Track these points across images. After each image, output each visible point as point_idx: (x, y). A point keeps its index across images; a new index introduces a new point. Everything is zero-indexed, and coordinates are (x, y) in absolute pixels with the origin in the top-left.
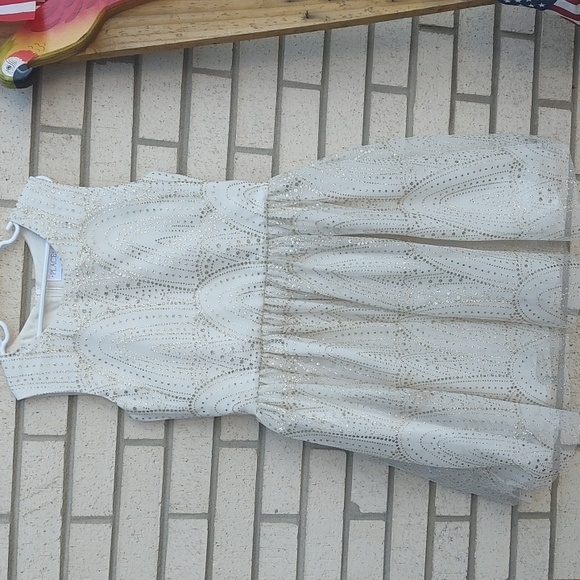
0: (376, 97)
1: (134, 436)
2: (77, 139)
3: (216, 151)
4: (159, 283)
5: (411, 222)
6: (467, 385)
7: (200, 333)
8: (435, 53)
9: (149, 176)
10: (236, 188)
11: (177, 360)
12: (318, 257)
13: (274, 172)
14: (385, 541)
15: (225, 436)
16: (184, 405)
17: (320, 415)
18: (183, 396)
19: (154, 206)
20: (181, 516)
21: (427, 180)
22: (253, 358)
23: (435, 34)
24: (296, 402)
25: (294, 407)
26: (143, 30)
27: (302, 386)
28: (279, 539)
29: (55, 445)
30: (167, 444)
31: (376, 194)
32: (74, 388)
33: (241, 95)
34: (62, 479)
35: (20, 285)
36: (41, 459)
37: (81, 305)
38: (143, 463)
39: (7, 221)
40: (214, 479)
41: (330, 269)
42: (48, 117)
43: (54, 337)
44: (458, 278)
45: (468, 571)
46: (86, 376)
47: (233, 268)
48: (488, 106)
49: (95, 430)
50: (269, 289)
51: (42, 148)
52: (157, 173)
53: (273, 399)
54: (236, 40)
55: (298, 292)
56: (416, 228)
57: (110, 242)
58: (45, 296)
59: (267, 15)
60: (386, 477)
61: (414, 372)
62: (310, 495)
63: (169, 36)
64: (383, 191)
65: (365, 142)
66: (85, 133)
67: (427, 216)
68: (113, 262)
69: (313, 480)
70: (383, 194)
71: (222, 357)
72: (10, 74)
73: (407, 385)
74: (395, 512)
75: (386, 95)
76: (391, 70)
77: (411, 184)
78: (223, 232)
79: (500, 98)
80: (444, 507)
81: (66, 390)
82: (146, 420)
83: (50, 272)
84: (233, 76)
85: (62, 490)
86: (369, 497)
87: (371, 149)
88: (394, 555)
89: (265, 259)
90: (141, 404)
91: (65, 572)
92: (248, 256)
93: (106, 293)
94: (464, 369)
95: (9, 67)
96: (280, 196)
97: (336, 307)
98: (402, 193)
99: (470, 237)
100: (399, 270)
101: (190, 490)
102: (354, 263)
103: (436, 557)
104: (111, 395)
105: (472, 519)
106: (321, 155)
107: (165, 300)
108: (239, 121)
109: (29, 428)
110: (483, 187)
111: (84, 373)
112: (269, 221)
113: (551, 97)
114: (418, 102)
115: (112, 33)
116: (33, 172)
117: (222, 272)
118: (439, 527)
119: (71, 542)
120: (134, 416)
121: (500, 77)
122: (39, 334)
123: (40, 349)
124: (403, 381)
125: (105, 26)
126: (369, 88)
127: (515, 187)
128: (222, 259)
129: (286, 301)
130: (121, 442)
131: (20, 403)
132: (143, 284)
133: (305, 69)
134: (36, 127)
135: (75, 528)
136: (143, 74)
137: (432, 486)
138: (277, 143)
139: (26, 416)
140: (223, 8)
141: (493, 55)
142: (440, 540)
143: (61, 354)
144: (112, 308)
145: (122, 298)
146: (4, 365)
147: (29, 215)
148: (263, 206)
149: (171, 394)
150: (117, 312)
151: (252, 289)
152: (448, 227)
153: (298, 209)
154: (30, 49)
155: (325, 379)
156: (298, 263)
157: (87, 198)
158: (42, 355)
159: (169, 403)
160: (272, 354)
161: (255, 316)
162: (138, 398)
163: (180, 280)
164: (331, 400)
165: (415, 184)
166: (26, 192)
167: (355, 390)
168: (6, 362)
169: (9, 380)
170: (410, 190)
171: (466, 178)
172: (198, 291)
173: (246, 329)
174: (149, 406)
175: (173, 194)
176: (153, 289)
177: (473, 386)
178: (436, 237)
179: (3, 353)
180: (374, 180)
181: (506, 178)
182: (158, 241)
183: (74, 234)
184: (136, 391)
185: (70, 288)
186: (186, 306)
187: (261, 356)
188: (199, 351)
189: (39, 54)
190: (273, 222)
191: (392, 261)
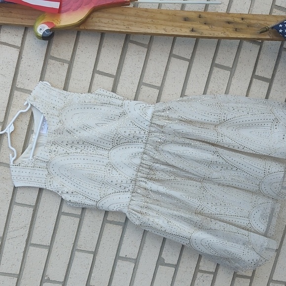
0: (216, 69)
1: (66, 211)
2: (66, 66)
3: (132, 83)
4: (93, 144)
5: (220, 138)
6: (228, 219)
7: (108, 171)
8: (249, 53)
9: (98, 91)
10: (139, 105)
11: (95, 182)
13: (158, 100)
14: (173, 277)
15: (109, 218)
17: (156, 220)
18: (94, 200)
19: (98, 107)
20: (81, 251)
21: (232, 120)
22: (131, 188)
23: (251, 44)
24: (147, 212)
25: (145, 214)
26: (110, 21)
27: (150, 205)
28: (125, 268)
29: (29, 209)
30: (81, 218)
31: (206, 121)
32: (43, 186)
33: (150, 57)
34: (29, 225)
35: (26, 132)
36: (22, 216)
37: (53, 148)
38: (69, 224)
40: (100, 237)
41: (176, 153)
42: (54, 52)
43: (38, 161)
44: (235, 169)
46: (50, 182)
47: (130, 143)
48: (268, 83)
49: (49, 207)
50: (145, 156)
51: (48, 67)
52: (102, 90)
53: (136, 208)
54: (152, 36)
55: (159, 160)
56: (221, 142)
58: (37, 140)
59: (172, 26)
60: (180, 249)
61: (205, 209)
62: (143, 251)
63: (123, 27)
64: (209, 120)
65: (205, 93)
66: (71, 63)
67: (228, 136)
68: (73, 130)
69: (145, 245)
70: (209, 122)
71: (116, 184)
72: (41, 33)
73: (201, 213)
74: (181, 264)
75: (221, 69)
76: (226, 57)
77: (224, 120)
78: (128, 126)
79: (275, 81)
80: (203, 266)
81: (39, 186)
82: (74, 206)
83: (41, 129)
84: (149, 47)
85: (28, 230)
86: (171, 257)
88: (176, 284)
89: (146, 142)
90: (73, 199)
91: (23, 267)
92: (138, 139)
93: (67, 145)
94: (228, 211)
95: (41, 29)
96: (160, 113)
97: (175, 170)
98: (218, 123)
99: (246, 150)
100: (209, 160)
101: (88, 239)
102: (188, 152)
104: (60, 192)
105: (215, 274)
107: (94, 152)
108: (147, 70)
109: (18, 199)
110: (257, 127)
111: (49, 180)
112: (152, 124)
114: (235, 76)
115: (94, 19)
116: (42, 79)
117: (124, 144)
119: (28, 255)
120: (69, 204)
121: (277, 71)
122: (31, 158)
123: (30, 165)
124: (199, 211)
125: (92, 15)
126: (213, 65)
127: (272, 130)
129: (152, 163)
130: (60, 213)
131: (15, 188)
132: (85, 143)
133: (185, 51)
134: (47, 56)
135: (31, 249)
136: (105, 38)
137: (200, 256)
138: (163, 84)
139: (17, 194)
140: (152, 18)
141: (277, 59)
142: (198, 281)
143: (40, 169)
144: (68, 152)
145: (74, 148)
146: (12, 169)
147: (37, 100)
148: (151, 117)
149: (89, 197)
150: (70, 154)
151: (137, 155)
152: (237, 144)
153: (167, 121)
154: (53, 22)
155: (162, 203)
156: (161, 147)
157: (66, 97)
158: (31, 168)
159: (87, 201)
160: (140, 187)
161: (136, 168)
162: (72, 196)
163: (103, 144)
164: (163, 214)
165: (226, 120)
166: (37, 88)
167: (175, 213)
168: (13, 168)
169: (12, 177)
170: (222, 123)
171: (251, 121)
172: (111, 151)
173: (130, 173)
174: (77, 201)
175: (108, 103)
176: (90, 146)
177: (231, 219)
178: (230, 147)
179: (12, 163)
180: (206, 115)
181: (270, 125)
182: (96, 124)
183: (56, 113)
184: (72, 193)
185: (50, 139)
186: (103, 157)
187: (134, 187)
188: (106, 180)
189: (57, 25)
190: (154, 125)
191: (206, 155)
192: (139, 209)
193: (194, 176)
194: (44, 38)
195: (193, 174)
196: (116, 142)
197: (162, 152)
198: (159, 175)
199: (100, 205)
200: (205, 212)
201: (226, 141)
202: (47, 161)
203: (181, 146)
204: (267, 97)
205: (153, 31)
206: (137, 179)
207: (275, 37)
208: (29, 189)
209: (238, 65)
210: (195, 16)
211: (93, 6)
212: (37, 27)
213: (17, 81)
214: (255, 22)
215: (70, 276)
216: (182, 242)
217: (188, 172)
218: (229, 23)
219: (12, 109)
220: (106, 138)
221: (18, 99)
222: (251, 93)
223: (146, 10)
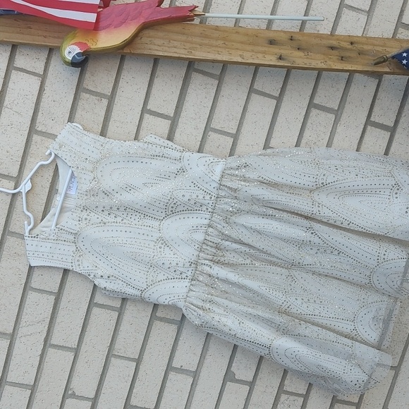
0: (314, 112)
1: (100, 302)
2: (105, 102)
3: (196, 128)
4: (139, 211)
5: (315, 210)
6: (325, 322)
7: (159, 250)
8: (363, 90)
10: (204, 160)
11: (139, 264)
13: (231, 153)
14: (247, 399)
15: (159, 314)
17: (224, 320)
18: (138, 288)
19: (147, 160)
20: (120, 357)
21: (333, 184)
22: (189, 273)
23: (366, 77)
24: (211, 308)
25: (208, 310)
26: (166, 43)
27: (216, 299)
28: (180, 384)
29: (49, 298)
30: (121, 312)
31: (297, 185)
32: (68, 267)
33: (222, 93)
34: (49, 320)
35: (47, 191)
36: (39, 306)
37: (84, 215)
38: (103, 320)
39: (47, 148)
40: (147, 339)
41: (253, 227)
42: (89, 83)
43: (62, 231)
44: (336, 253)
46: (78, 261)
47: (190, 212)
48: (389, 133)
49: (76, 296)
50: (210, 230)
51: (80, 103)
53: (195, 302)
55: (230, 237)
56: (318, 214)
58: (63, 203)
59: (253, 51)
60: (257, 360)
61: (292, 306)
62: (205, 361)
63: (183, 51)
64: (302, 184)
65: (298, 145)
66: (111, 99)
68: (112, 192)
69: (209, 353)
70: (302, 185)
71: (169, 268)
72: (69, 58)
73: (286, 313)
74: (258, 382)
75: (321, 112)
76: (329, 95)
77: (323, 183)
78: (188, 188)
79: (399, 130)
80: (289, 386)
81: (63, 266)
83: (69, 188)
84: (220, 79)
85: (47, 326)
86: (244, 370)
87: (301, 151)
89: (212, 210)
90: (110, 286)
91: (39, 376)
92: (201, 206)
93: (103, 211)
95: (70, 52)
96: (232, 172)
97: (252, 251)
98: (315, 187)
99: (352, 227)
100: (300, 238)
101: (129, 340)
102: (270, 227)
104: (92, 276)
105: (306, 397)
106: (266, 146)
107: (140, 223)
108: (217, 111)
109: (35, 283)
110: (370, 195)
111: (77, 258)
112: (221, 186)
114: (342, 121)
115: (144, 40)
116: (71, 120)
117: (182, 212)
118: (284, 397)
119: (47, 359)
120: (104, 292)
121: (403, 116)
122: (53, 227)
123: (51, 237)
124: (284, 309)
125: (141, 34)
126: (311, 105)
127: (392, 199)
128: (184, 205)
129: (220, 241)
130: (91, 304)
131: (31, 268)
132: (128, 209)
133: (270, 84)
134: (79, 88)
135: (51, 351)
136: (159, 65)
137: (285, 372)
138: (239, 130)
139: (34, 276)
140: (224, 39)
141: (403, 100)
142: (282, 405)
143: (66, 243)
144: (104, 220)
145: (113, 216)
146: (27, 242)
147: (63, 149)
148: (219, 176)
149: (131, 284)
150: (107, 224)
151: (199, 228)
152: (339, 218)
153: (243, 183)
154: (86, 42)
155: (233, 297)
156: (233, 218)
157: (104, 145)
158: (52, 241)
159: (128, 290)
160: (202, 273)
161: (197, 246)
162: (109, 281)
163: (153, 212)
164: (233, 311)
165: (325, 184)
166: (64, 133)
167: (250, 310)
168: (28, 240)
169: (28, 252)
170: (320, 187)
171: (360, 187)
172: (164, 221)
173: (189, 253)
174: (115, 288)
175: (161, 155)
176: (134, 214)
177: (329, 323)
178: (330, 222)
179: (27, 234)
180: (297, 175)
181: (387, 193)
182: (144, 184)
183: (90, 167)
184: (109, 277)
185: (80, 202)
186: (153, 229)
187: (194, 272)
188: (155, 261)
189: (92, 47)
190: (224, 188)
191: (296, 231)
192: (200, 303)
193: (280, 261)
194: (74, 64)
195: (277, 258)
196: (170, 209)
197: (234, 226)
198: (229, 257)
199: (146, 295)
200: (293, 311)
201: (325, 213)
202: (75, 232)
203: (261, 218)
204: (386, 153)
205: (225, 58)
206: (199, 261)
208: (50, 270)
209: (347, 106)
210: (284, 37)
211: (142, 21)
212: (65, 50)
213: (38, 121)
214: (370, 47)
215: (103, 391)
216: (259, 352)
217: (270, 254)
218: (332, 48)
219: (30, 159)
220: (157, 204)
221: (38, 146)
222: (364, 146)
223: (217, 28)
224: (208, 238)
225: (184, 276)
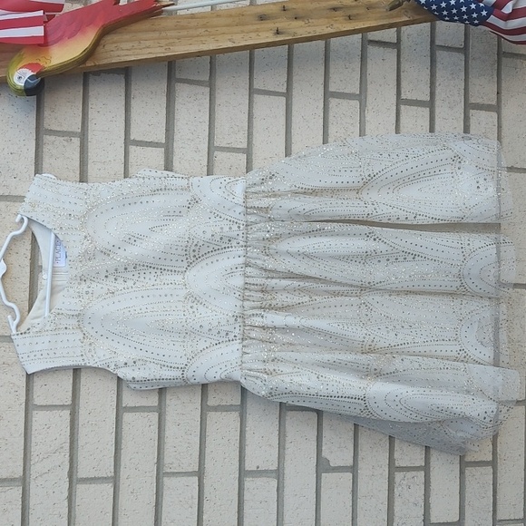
0: (333, 102)
1: (131, 404)
2: (76, 141)
3: (197, 151)
4: (153, 266)
5: (370, 209)
6: (422, 349)
7: (191, 310)
8: (382, 64)
9: (142, 173)
10: (218, 181)
11: (171, 334)
12: (290, 240)
13: (249, 168)
14: (353, 491)
15: (211, 402)
16: (178, 374)
17: (297, 379)
18: (176, 366)
19: (147, 199)
20: (174, 474)
21: (382, 173)
22: (237, 330)
23: (382, 48)
24: (277, 368)
25: (274, 373)
26: (136, 44)
27: (281, 354)
28: (258, 490)
29: (62, 414)
30: (160, 410)
31: (340, 184)
32: (78, 362)
33: (217, 102)
34: (68, 445)
35: (28, 271)
36: (51, 428)
37: (84, 287)
38: (140, 428)
39: (16, 215)
40: (203, 440)
41: (301, 251)
42: (50, 121)
43: (60, 316)
44: (410, 257)
45: (424, 515)
46: (90, 351)
47: (217, 252)
48: (428, 109)
49: (97, 398)
50: (248, 269)
51: (46, 149)
52: (148, 170)
53: (255, 366)
54: (212, 54)
55: (275, 271)
56: (375, 213)
57: (109, 231)
58: (52, 281)
59: (243, 32)
60: (352, 434)
61: (377, 339)
62: (286, 452)
63: (158, 50)
64: (345, 182)
65: (325, 141)
66: (83, 136)
67: (383, 203)
68: (112, 249)
69: (289, 439)
71: (210, 330)
72: (21, 84)
74: (361, 464)
75: (342, 100)
76: (345, 79)
77: (369, 176)
78: (208, 220)
79: (438, 103)
80: (401, 459)
81: (72, 364)
82: (144, 388)
83: (55, 259)
84: (211, 85)
85: (68, 454)
86: (339, 452)
88: (360, 503)
89: (245, 244)
90: (139, 374)
92: (230, 241)
93: (106, 277)
94: (419, 335)
95: (20, 78)
96: (257, 188)
97: (307, 284)
99: (421, 220)
100: (362, 250)
101: (181, 451)
102: (322, 245)
103: (396, 503)
104: (113, 367)
105: (426, 469)
106: (288, 153)
108: (217, 124)
109: (39, 399)
110: (429, 178)
111: (88, 348)
112: (248, 210)
113: (479, 101)
114: (369, 106)
115: (108, 47)
116: (38, 171)
117: (208, 255)
118: (398, 476)
119: (78, 501)
120: (132, 386)
121: (437, 85)
122: (47, 314)
123: (48, 328)
124: (367, 347)
125: (102, 42)
126: (328, 95)
127: (456, 177)
128: (208, 244)
129: (264, 280)
130: (120, 410)
131: (29, 377)
132: (139, 267)
133: (272, 79)
134: (40, 131)
135: (81, 489)
136: (133, 83)
137: (391, 440)
138: (249, 142)
139: (35, 388)
140: (204, 26)
141: (431, 66)
142: (400, 489)
143: (68, 331)
144: (112, 289)
145: (120, 281)
146: (16, 342)
147: (37, 208)
148: (243, 197)
149: (166, 364)
150: (116, 293)
151: (234, 270)
152: (402, 212)
153: (273, 199)
154: (38, 62)
155: (300, 348)
156: (274, 246)
157: (88, 192)
158: (50, 332)
159: (164, 373)
160: (253, 327)
161: (238, 293)
162: (136, 368)
163: (171, 263)
164: (305, 365)
165: (372, 175)
166: (33, 188)
168: (18, 340)
169: (20, 356)
170: (368, 182)
171: (415, 170)
172: (187, 273)
173: (230, 305)
174: (146, 376)
175: (163, 187)
176: (147, 272)
178: (391, 221)
179: (14, 332)
180: (337, 173)
181: (449, 170)
182: (151, 229)
183: (76, 224)
184: (135, 362)
185: (74, 272)
186: (176, 286)
187: (243, 328)
188: (190, 325)
189: (46, 66)
190: (251, 211)
191: (355, 243)
192: (260, 366)
193: (345, 288)
194: (28, 91)
196: (192, 254)
197: (277, 257)
198: (282, 299)
199: (189, 374)
201: (383, 210)
202: (77, 313)
203: (307, 238)
204: (432, 129)
205: (212, 46)
206: (245, 312)
207: (416, 17)
208: (55, 376)
209: (370, 87)
210: (275, 9)
212: (12, 76)
216: (352, 410)
217: (331, 281)
218: (335, 9)
220: (173, 251)
223: (193, 16)
224: (248, 280)
225: (231, 337)
